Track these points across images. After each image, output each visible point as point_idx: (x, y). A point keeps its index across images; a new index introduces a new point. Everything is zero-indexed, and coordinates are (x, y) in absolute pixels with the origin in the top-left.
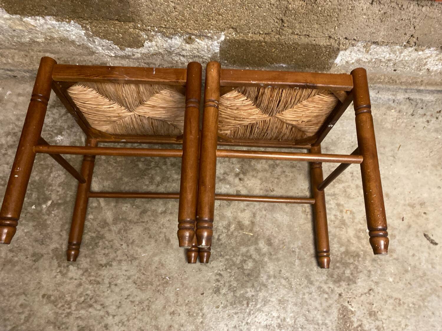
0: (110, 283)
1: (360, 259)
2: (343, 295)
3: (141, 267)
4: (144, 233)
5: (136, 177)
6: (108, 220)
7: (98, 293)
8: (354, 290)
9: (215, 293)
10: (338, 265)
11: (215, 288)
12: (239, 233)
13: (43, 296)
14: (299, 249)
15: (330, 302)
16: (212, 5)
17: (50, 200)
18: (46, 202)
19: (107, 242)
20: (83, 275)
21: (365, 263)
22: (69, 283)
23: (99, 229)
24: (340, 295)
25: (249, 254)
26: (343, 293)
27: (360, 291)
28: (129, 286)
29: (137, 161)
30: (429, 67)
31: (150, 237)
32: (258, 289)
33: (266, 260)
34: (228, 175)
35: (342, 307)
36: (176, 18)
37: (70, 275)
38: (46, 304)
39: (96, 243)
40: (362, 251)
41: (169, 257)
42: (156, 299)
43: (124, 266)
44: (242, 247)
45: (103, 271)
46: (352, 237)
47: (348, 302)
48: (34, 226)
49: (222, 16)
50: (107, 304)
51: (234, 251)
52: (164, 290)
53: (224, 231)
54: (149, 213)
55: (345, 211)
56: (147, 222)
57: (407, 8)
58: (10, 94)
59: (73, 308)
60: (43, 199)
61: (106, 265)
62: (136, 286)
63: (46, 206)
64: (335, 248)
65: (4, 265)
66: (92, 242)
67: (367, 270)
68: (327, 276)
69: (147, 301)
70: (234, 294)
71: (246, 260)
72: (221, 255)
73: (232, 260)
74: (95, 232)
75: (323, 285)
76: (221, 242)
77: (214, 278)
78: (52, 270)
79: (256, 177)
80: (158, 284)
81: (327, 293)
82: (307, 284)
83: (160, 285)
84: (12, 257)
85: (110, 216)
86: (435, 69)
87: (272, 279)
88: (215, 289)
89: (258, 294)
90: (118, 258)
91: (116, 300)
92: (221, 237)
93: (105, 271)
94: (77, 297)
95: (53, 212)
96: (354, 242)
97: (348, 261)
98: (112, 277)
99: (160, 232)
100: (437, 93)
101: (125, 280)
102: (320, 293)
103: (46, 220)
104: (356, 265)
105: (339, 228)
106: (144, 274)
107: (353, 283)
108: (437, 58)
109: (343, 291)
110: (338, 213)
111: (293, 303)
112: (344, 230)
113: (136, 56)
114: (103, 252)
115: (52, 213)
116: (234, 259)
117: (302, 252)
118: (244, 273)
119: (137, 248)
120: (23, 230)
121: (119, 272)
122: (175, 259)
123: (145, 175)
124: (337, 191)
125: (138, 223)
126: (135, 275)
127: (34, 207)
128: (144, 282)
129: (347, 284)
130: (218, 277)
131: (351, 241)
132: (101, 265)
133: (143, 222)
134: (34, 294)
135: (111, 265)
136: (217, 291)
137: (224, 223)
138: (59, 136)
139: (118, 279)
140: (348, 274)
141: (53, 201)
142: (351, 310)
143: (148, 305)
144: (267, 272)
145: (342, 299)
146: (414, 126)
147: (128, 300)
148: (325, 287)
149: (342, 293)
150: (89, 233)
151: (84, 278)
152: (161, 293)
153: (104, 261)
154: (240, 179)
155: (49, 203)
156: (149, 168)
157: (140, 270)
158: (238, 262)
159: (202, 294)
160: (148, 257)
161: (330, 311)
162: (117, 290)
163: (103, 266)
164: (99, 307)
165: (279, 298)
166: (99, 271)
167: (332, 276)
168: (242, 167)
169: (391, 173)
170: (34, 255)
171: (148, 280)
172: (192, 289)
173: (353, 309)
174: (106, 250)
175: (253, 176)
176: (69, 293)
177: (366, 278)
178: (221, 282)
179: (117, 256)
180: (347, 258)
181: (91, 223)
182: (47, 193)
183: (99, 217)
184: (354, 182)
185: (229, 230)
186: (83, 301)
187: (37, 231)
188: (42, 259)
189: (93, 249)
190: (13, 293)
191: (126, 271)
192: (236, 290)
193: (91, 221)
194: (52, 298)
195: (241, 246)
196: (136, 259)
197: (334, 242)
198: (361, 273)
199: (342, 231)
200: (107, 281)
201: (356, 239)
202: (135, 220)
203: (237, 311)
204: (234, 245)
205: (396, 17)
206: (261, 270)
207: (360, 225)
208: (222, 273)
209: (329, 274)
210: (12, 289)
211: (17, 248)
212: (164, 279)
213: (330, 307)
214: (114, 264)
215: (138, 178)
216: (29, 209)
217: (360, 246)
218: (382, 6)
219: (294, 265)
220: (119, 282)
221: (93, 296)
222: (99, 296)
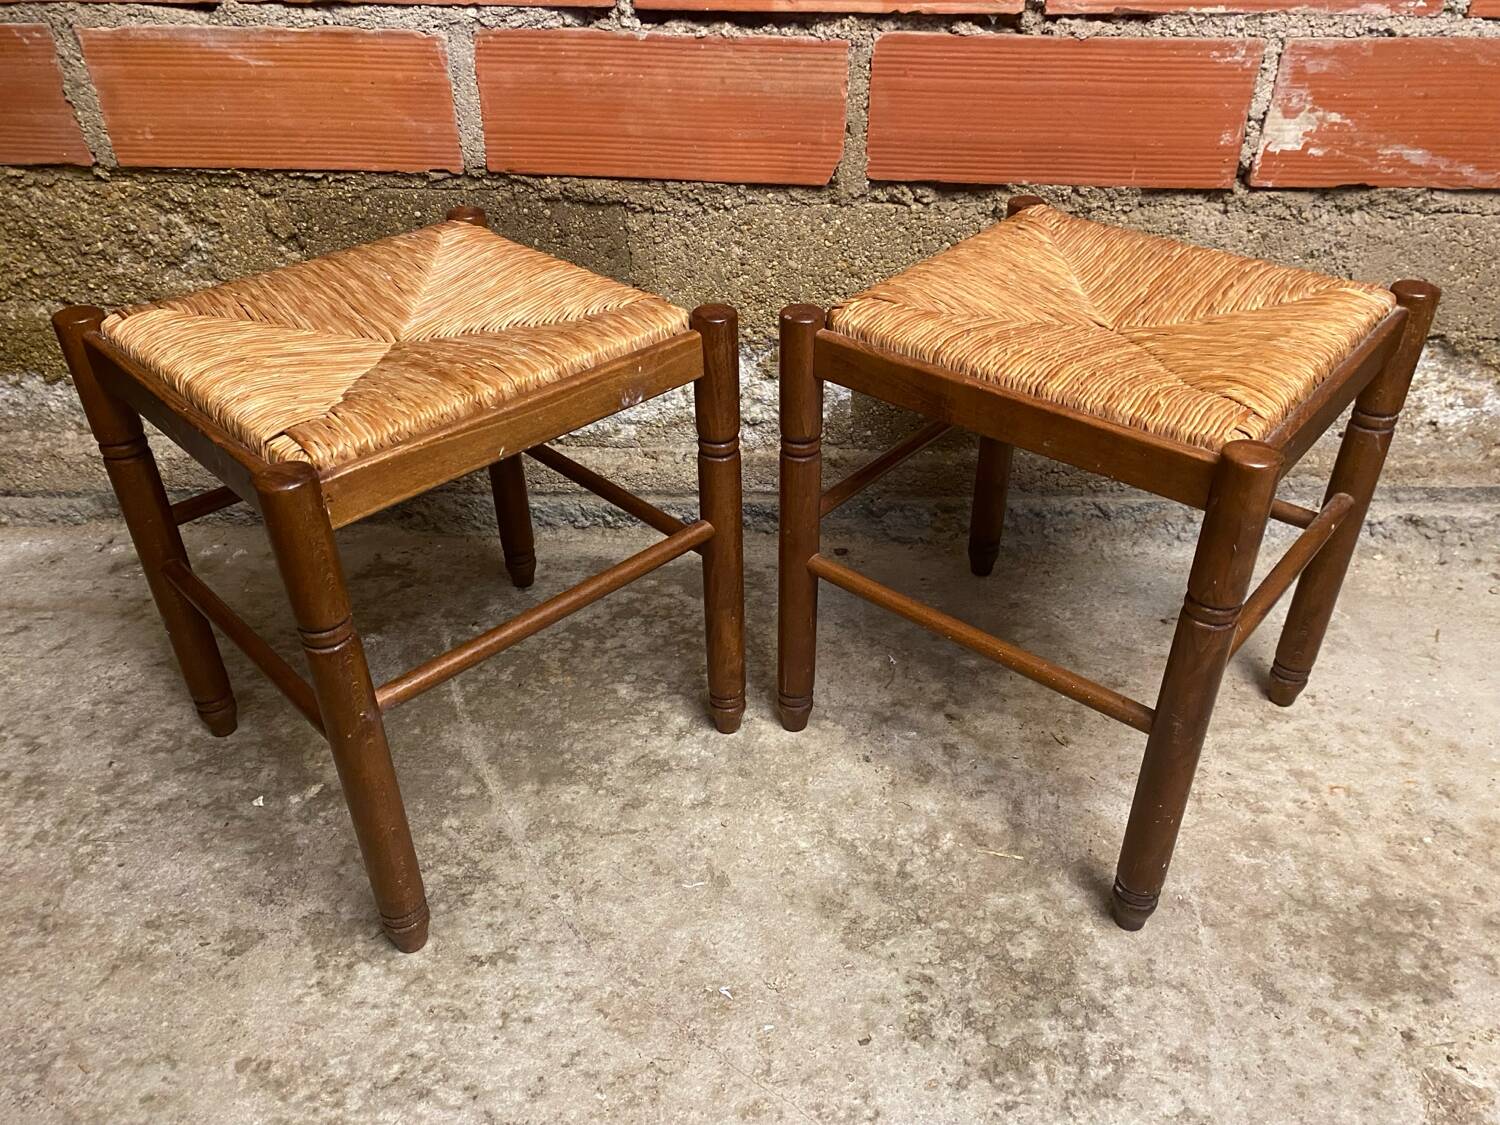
0: (505, 1015)
1: (1436, 921)
2: (1419, 1034)
3: (625, 960)
4: (632, 862)
5: (609, 718)
6: (509, 831)
7: (455, 1047)
8: (1455, 1019)
9: (915, 1039)
10: (1360, 940)
11: (912, 1021)
12: (975, 856)
13: (240, 1067)
14: (1200, 895)
15: (1377, 1060)
16: (836, 246)
17: (315, 783)
18: (304, 789)
19: (501, 891)
20: (403, 991)
21: (1460, 934)
22: (348, 1021)
23: (476, 855)
24: (1408, 1036)
25: (1019, 915)
26: (1417, 1027)
27: (1481, 1021)
28: (578, 1021)
29: (613, 682)
30: (1434, 414)
31: (657, 872)
32: (1079, 1022)
33: (1088, 930)
34: (907, 707)
35: (1434, 1079)
36: (743, 292)
37: (355, 991)
38: (250, 1090)
39: (464, 895)
40: (1435, 896)
41: (727, 927)
42: (685, 1064)
43: (563, 959)
44: (990, 895)
45: (483, 979)
46: (1379, 858)
47: (1449, 1059)
48: (247, 853)
49: (860, 278)
50: (489, 1088)
51: (961, 906)
52: (713, 1034)
53: (917, 849)
54: (653, 807)
55: (1325, 788)
56: (646, 830)
57: (1316, 219)
58: (241, 556)
59: (354, 1103)
60: (294, 780)
61: (492, 960)
62: (606, 1023)
63: (303, 798)
64: (1331, 890)
65: (115, 967)
66: (450, 892)
67: (1477, 955)
68: (1333, 974)
69: (651, 1072)
70: (988, 1039)
71: (1014, 934)
72: (919, 920)
73: (962, 933)
74: (459, 864)
75: (1326, 1003)
76: (912, 881)
77: (904, 990)
78: (289, 980)
79: (1001, 711)
80: (689, 1012)
81: (1355, 1031)
82: (1265, 1001)
83: (696, 1015)
84: (152, 942)
85: (517, 819)
86: (1452, 421)
87: (1127, 989)
88: (911, 1026)
89: (1083, 1038)
90: (542, 936)
91: (526, 1072)
92: (909, 868)
93: (490, 976)
94: (373, 1066)
95: (322, 814)
96: (1394, 873)
97: (1398, 929)
98: (515, 996)
99: (692, 859)
100: (1488, 500)
101: (566, 1005)
102: (1323, 1032)
103: (294, 834)
104: (1430, 941)
105: (1322, 833)
106: (634, 983)
107: (1443, 998)
108: (1443, 386)
109: (1412, 1023)
110: (1306, 796)
111: (1229, 1068)
112: (1344, 838)
113: (623, 434)
114: (486, 919)
115: (316, 816)
116: (970, 930)
117: (1213, 902)
118: (1017, 974)
119: (609, 905)
120: (209, 864)
121: (541, 980)
122: (750, 935)
123: (639, 713)
124: (1277, 740)
125: (613, 834)
126: (600, 987)
127: (259, 802)
128: (636, 1008)
129: (1420, 999)
130: (917, 986)
131: (1382, 869)
132: (475, 958)
133: (635, 832)
134: (207, 1058)
135: (513, 959)
136: (920, 1030)
137: (916, 829)
138: (372, 635)
139: (537, 1002)
140: (1409, 967)
141: (325, 786)
142: (1473, 1087)
143: (650, 1083)
144: (1101, 965)
145: (1420, 1050)
146: (1460, 589)
147: (572, 1072)
148: (1338, 1010)
149: (1411, 1030)
150: (441, 868)
151: (407, 1003)
152: (701, 1042)
153: (488, 947)
154: (950, 717)
155: (315, 790)
156: (651, 695)
157: (622, 970)
158: (985, 938)
159: (866, 1041)
160: (652, 930)
161: (1386, 1092)
162: (531, 1036)
163: (482, 964)
164: (455, 1098)
165: (1169, 1050)
166: (465, 979)
167: (1351, 974)
168: (951, 690)
169: (1438, 693)
170: (232, 934)
171: (652, 1000)
172: (822, 1028)
173: (1479, 1084)
174: (498, 913)
175: (990, 709)
176: (344, 1053)
177: (1487, 978)
178: (933, 1001)
179: (537, 930)
180: (1386, 919)
181: (450, 840)
182: (310, 765)
183: (479, 821)
184: (1325, 716)
185: (937, 847)
186: (396, 1079)
187: (259, 866)
188: (260, 946)
189: (449, 911)
190: (124, 1056)
191: (567, 974)
192: (993, 1027)
193: (452, 834)
194: (276, 1071)
195: (986, 892)
196: (604, 936)
197: (1320, 875)
198: (1460, 964)
199: (1339, 842)
200: (493, 1010)
201: (1397, 863)
202: (603, 827)
203: (1010, 1098)
204: (960, 888)
205: (1294, 247)
206: (1078, 961)
207: (1395, 825)
208: (929, 972)
209: (1339, 969)
210: (122, 1044)
211: (176, 915)
212: (711, 994)
213: (1380, 1077)
214: (524, 953)
215: (613, 721)
216: (240, 809)
217: (1421, 883)
218: (1253, 217)
219: (1198, 943)
220: (539, 1010)
221: (434, 1060)
222: (459, 1059)
